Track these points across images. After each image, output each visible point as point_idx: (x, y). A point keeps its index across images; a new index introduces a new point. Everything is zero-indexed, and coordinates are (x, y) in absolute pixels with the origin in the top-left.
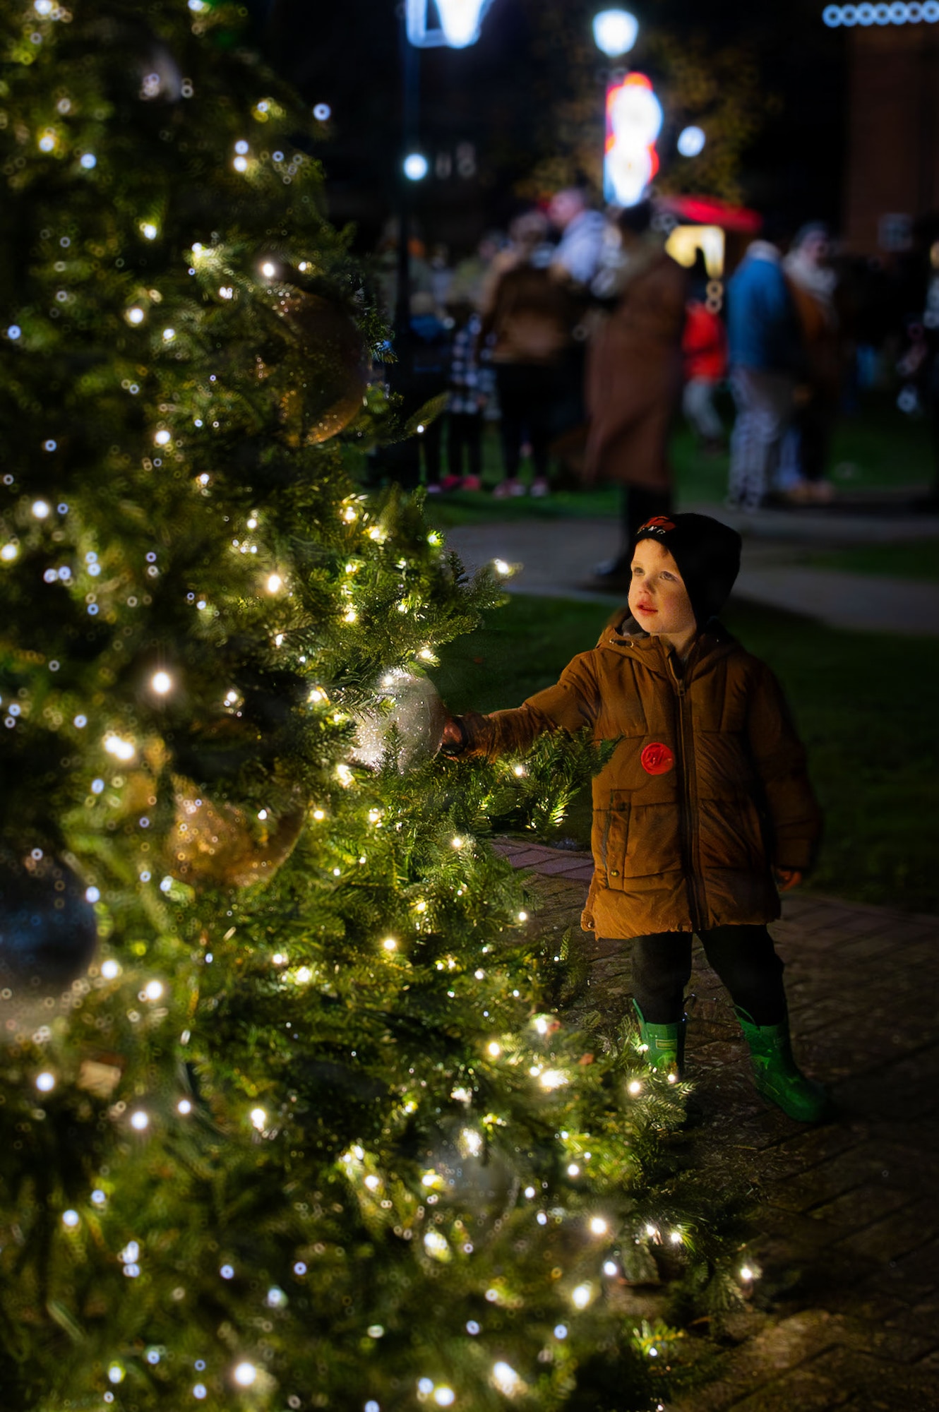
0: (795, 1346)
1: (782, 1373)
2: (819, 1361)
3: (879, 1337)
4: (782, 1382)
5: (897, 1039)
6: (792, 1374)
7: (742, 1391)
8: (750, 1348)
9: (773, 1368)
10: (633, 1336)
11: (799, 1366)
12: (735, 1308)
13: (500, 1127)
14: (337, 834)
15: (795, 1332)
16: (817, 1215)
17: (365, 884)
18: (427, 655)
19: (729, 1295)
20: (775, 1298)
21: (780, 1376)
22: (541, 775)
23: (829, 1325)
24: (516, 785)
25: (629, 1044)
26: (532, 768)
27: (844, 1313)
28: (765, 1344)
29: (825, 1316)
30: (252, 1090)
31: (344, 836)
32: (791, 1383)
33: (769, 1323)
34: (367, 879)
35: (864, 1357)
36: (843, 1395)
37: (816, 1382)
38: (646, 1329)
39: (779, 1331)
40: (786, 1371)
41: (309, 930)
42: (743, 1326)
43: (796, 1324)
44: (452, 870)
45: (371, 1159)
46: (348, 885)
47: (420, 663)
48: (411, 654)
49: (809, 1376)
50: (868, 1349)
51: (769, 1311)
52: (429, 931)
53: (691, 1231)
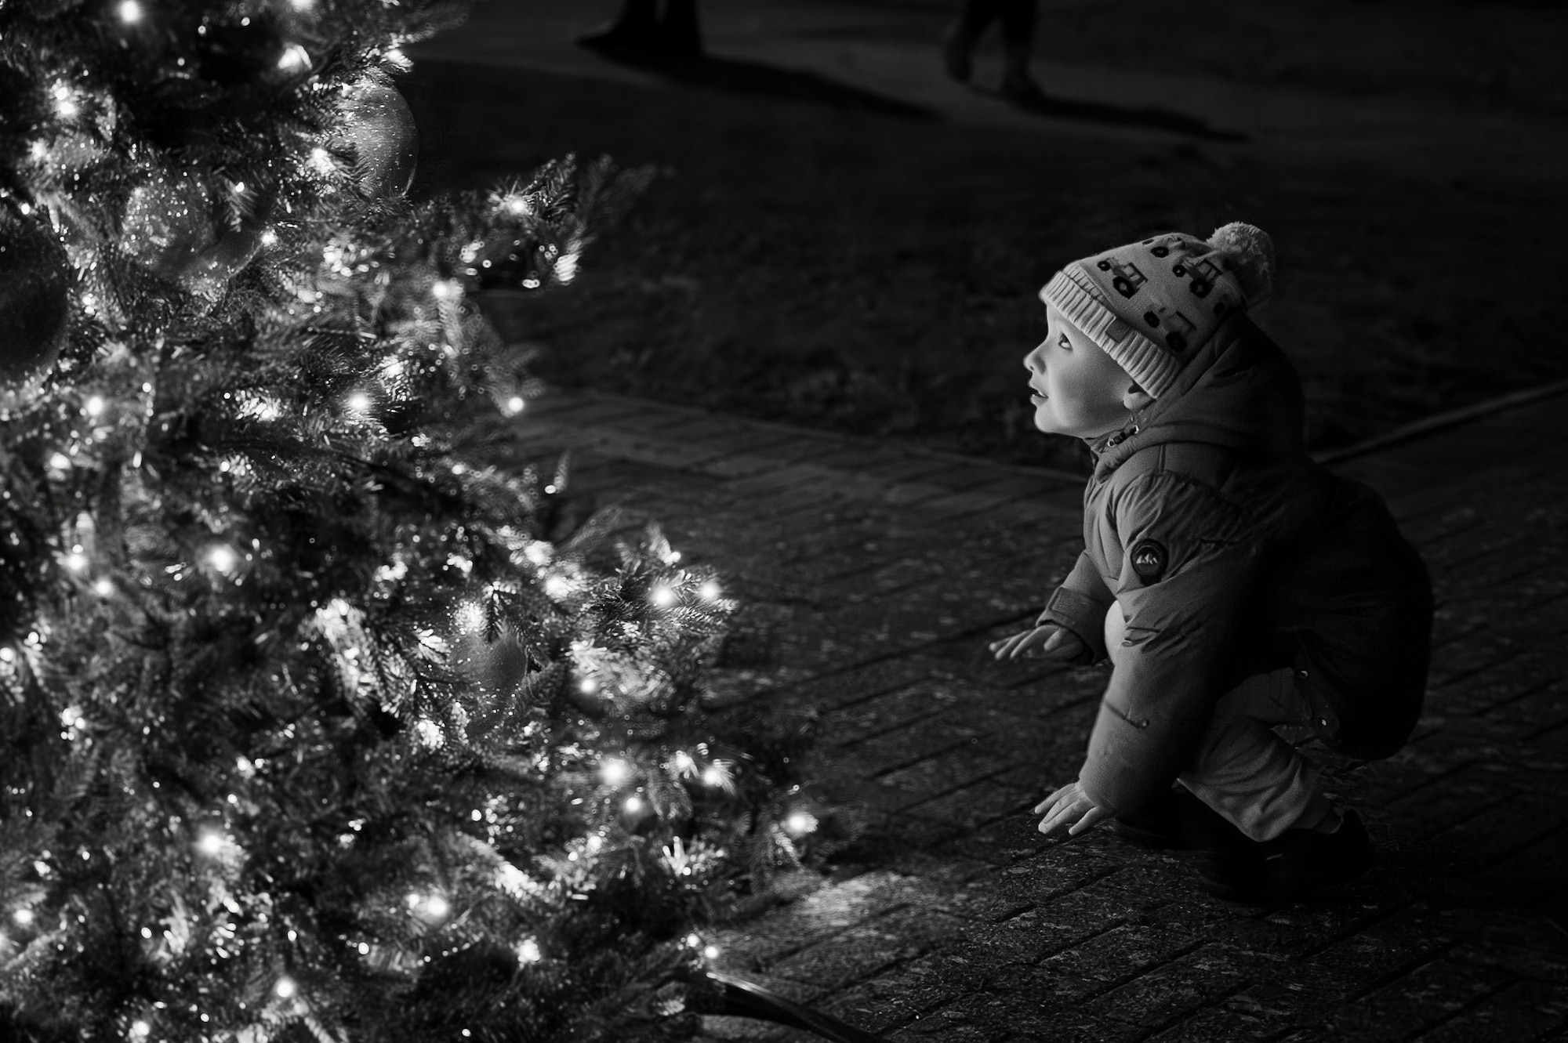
0: (855, 906)
1: (838, 931)
2: (886, 920)
3: (960, 897)
4: (841, 939)
5: (997, 602)
6: (853, 932)
7: (792, 947)
8: (802, 908)
9: (829, 927)
10: (662, 855)
11: (863, 923)
12: (784, 866)
13: (509, 595)
14: (289, 264)
15: (857, 894)
16: (888, 781)
17: (325, 330)
18: (396, 57)
19: (777, 847)
20: (833, 859)
21: (837, 934)
22: (546, 213)
23: (899, 886)
24: (514, 225)
25: (656, 553)
26: (536, 205)
27: (918, 875)
28: (819, 904)
29: (894, 878)
30: (217, 526)
31: (299, 268)
32: (851, 940)
33: (826, 884)
34: (327, 325)
35: (940, 915)
36: (912, 951)
37: (879, 939)
38: (678, 847)
39: (837, 891)
40: (845, 929)
41: (267, 364)
42: (794, 886)
43: (860, 886)
44: (431, 327)
45: (356, 616)
46: (304, 330)
47: (387, 66)
48: (375, 56)
49: (874, 933)
50: (946, 909)
51: (825, 873)
52: (404, 398)
53: (732, 769)
